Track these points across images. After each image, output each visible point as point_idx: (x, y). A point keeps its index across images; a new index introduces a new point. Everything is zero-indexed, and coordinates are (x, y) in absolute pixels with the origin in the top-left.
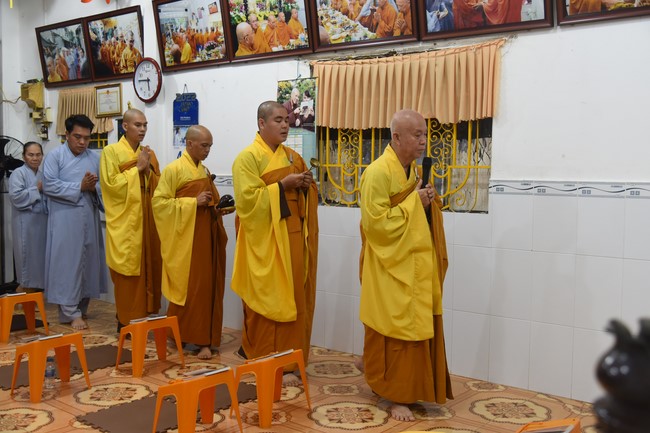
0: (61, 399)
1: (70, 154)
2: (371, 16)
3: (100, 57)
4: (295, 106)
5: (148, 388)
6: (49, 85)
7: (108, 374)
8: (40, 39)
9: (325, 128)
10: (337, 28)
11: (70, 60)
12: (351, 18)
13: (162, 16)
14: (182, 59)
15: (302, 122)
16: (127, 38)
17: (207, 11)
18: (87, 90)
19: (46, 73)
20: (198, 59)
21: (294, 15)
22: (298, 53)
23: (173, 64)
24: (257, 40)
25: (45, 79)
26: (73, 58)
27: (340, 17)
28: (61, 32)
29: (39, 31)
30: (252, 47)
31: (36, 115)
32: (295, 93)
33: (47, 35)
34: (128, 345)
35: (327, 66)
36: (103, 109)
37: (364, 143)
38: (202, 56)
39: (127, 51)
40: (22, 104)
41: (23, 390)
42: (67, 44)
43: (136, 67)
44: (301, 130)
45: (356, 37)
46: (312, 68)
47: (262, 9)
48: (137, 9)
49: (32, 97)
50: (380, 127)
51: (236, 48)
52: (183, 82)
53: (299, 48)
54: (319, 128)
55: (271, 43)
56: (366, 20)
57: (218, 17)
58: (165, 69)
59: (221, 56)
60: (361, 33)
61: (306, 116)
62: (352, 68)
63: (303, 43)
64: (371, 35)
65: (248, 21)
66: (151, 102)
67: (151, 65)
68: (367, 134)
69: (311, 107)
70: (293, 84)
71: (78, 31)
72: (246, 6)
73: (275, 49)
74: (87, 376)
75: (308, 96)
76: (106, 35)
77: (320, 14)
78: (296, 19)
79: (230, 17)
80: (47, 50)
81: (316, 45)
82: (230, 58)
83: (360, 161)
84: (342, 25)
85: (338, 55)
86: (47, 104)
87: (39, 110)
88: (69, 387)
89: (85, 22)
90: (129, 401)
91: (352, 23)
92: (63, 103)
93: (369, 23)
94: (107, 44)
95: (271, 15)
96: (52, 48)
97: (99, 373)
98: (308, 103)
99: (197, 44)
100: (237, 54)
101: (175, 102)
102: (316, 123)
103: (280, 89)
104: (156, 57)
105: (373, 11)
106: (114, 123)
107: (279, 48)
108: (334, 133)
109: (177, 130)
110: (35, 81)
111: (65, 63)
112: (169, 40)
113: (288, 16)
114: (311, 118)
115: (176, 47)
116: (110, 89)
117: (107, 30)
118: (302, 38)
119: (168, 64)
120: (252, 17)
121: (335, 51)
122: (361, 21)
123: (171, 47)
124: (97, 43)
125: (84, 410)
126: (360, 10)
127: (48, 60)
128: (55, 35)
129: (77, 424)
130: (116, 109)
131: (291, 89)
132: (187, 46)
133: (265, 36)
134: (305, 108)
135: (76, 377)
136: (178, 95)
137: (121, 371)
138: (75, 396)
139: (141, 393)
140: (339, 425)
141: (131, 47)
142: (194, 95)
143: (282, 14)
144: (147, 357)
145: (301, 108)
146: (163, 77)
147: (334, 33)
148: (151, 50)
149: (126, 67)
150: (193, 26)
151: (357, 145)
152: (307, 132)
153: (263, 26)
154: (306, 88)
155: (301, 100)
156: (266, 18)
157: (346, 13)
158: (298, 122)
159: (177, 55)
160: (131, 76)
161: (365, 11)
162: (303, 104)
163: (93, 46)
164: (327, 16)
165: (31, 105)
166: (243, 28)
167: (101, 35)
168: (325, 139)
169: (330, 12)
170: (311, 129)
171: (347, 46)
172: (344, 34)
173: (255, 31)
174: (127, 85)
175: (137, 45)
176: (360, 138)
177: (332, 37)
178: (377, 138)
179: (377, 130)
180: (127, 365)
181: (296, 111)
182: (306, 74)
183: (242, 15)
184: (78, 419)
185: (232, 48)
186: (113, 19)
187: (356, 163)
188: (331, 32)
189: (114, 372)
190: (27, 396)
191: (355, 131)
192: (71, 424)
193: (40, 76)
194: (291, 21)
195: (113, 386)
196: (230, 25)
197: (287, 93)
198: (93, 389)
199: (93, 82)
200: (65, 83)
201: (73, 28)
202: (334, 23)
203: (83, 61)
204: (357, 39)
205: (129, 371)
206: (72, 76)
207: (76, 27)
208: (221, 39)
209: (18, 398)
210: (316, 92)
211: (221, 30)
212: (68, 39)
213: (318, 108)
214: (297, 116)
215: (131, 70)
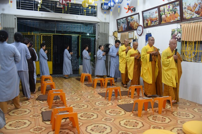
0: (115, 101)
1: (115, 48)
2: (198, 11)
3: (130, 25)
4: (176, 35)
5: (134, 101)
6: (119, 32)
8: (117, 22)
9: (184, 41)
10: (188, 15)
11: (123, 26)
12: (192, 12)
13: (144, 15)
14: (148, 25)
15: (178, 40)
16: (136, 21)
17: (155, 13)
18: (127, 33)
19: (118, 30)
20: (152, 25)
21: (177, 12)
22: (177, 22)
23: (146, 26)
24: (167, 19)
25: (118, 31)
26: (124, 26)
27: (189, 12)
28: (122, 20)
29: (117, 20)
30: (165, 21)
31: (116, 39)
32: (176, 32)
33: (119, 21)
34: (130, 91)
35: (185, 25)
36: (130, 37)
37: (194, 45)
38: (153, 24)
39: (136, 23)
40: (113, 36)
41: (107, 98)
42: (123, 23)
43: (137, 27)
45: (193, 17)
46: (181, 25)
47: (168, 11)
48: (138, 14)
49: (115, 35)
50: (199, 40)
51: (161, 22)
52: (148, 31)
53: (178, 20)
54: (182, 41)
55: (170, 20)
56: (197, 12)
57: (157, 14)
58: (144, 27)
59: (158, 24)
60: (195, 15)
61: (179, 38)
62: (192, 25)
63: (179, 19)
64: (198, 16)
65: (165, 15)
66: (140, 35)
67: (141, 27)
68: (195, 42)
69: (180, 36)
70: (175, 30)
71: (125, 20)
72: (164, 11)
73: (171, 21)
74: (121, 97)
75: (180, 33)
76: (131, 20)
77: (184, 11)
78: (177, 13)
79: (160, 14)
80: (119, 24)
81: (182, 19)
82: (160, 24)
83: (193, 50)
84: (190, 14)
85: (188, 22)
86: (118, 36)
87: (116, 38)
88: (117, 99)
89: (127, 17)
90: (129, 103)
91: (193, 13)
92: (121, 36)
93: (197, 13)
94: (131, 22)
95: (170, 12)
96: (120, 24)
97: (124, 96)
98: (179, 35)
99: (152, 21)
100: (162, 23)
101: (146, 35)
102: (181, 40)
103: (172, 31)
104: (142, 25)
105: (199, 9)
106: (132, 40)
107: (173, 21)
108: (186, 42)
109: (146, 42)
110: (116, 31)
111: (122, 27)
112: (145, 20)
113: (175, 12)
114: (180, 39)
115: (147, 22)
116: (132, 33)
117: (132, 19)
118: (179, 18)
119: (145, 26)
120: (166, 13)
121: (188, 21)
122: (195, 12)
123: (146, 22)
124: (129, 22)
125: (119, 104)
126: (195, 9)
127: (119, 27)
128: (120, 21)
129: (117, 106)
130: (133, 37)
131: (175, 31)
132: (150, 22)
133: (169, 18)
134: (179, 36)
135: (119, 97)
136: (147, 33)
137: (129, 97)
138: (118, 101)
139: (132, 102)
140: (180, 116)
141: (137, 23)
142: (151, 33)
143: (173, 12)
144: (135, 94)
145: (178, 36)
146: (144, 29)
147: (187, 16)
148: (141, 23)
149: (135, 27)
150: (151, 17)
151: (193, 45)
153: (168, 15)
154: (179, 31)
155: (177, 34)
156: (169, 13)
157: (191, 10)
159: (147, 24)
160: (136, 29)
161: (197, 9)
162: (178, 35)
163: (128, 23)
164: (186, 12)
165: (115, 37)
166: (163, 16)
167: (130, 20)
168: (183, 44)
169: (187, 11)
170: (180, 41)
171: (191, 19)
172: (190, 16)
173: (166, 17)
174: (135, 32)
175: (138, 22)
176: (193, 43)
177: (187, 17)
178: (198, 43)
179: (198, 41)
180: (130, 95)
181: (176, 37)
182: (179, 27)
183: (163, 13)
184: (117, 105)
185: (160, 21)
186: (133, 16)
187: (192, 50)
188: (187, 15)
189: (127, 97)
190: (108, 99)
191: (192, 42)
192: (116, 106)
193: (117, 30)
194: (176, 14)
195: (126, 100)
196: (160, 16)
197: (174, 32)
198: (122, 100)
199: (128, 31)
200: (122, 32)
201: (124, 19)
202: (188, 13)
203: (126, 26)
204: (194, 17)
205: (131, 97)
206: (124, 30)
207: (125, 19)
208: (158, 19)
209: (106, 99)
210: (182, 32)
211: (158, 17)
212: (123, 22)
213: (182, 36)
214: (176, 38)
215: (136, 28)
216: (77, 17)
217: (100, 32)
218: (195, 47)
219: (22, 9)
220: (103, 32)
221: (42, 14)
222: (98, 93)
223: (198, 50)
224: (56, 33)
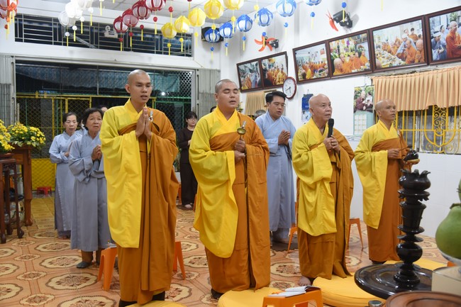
2: (403, 53)
3: (267, 77)
4: (363, 100)
6: (242, 91)
8: (238, 69)
10: (385, 60)
11: (252, 78)
12: (393, 54)
13: (297, 56)
14: (307, 77)
15: (367, 108)
16: (280, 67)
17: (319, 52)
18: (260, 93)
19: (241, 85)
20: (315, 77)
21: (363, 54)
22: (365, 73)
24: (344, 67)
26: (254, 77)
27: (387, 54)
28: (248, 65)
29: (238, 65)
30: (341, 70)
32: (363, 93)
33: (242, 67)
35: (380, 79)
38: (317, 75)
39: (280, 74)
42: (251, 71)
43: (284, 81)
45: (395, 64)
46: (372, 80)
47: (347, 51)
48: (285, 53)
50: (407, 110)
51: (333, 71)
52: (306, 89)
53: (366, 70)
55: (351, 68)
56: (400, 55)
57: (325, 56)
58: (298, 82)
59: (326, 75)
60: (398, 62)
61: (369, 105)
62: (392, 80)
63: (368, 68)
64: (403, 63)
65: (340, 57)
67: (291, 80)
68: (400, 113)
69: (371, 100)
70: (362, 88)
71: (256, 65)
72: (339, 50)
73: (353, 71)
75: (370, 94)
76: (270, 66)
77: (376, 52)
78: (364, 56)
79: (331, 56)
80: (242, 74)
81: (374, 69)
82: (331, 75)
84: (388, 58)
85: (386, 73)
89: (260, 60)
91: (393, 57)
92: (249, 101)
93: (402, 57)
94: (270, 71)
95: (351, 54)
96: (244, 73)
98: (370, 98)
99: (314, 70)
100: (334, 74)
101: (303, 98)
103: (355, 91)
104: (294, 76)
105: (404, 50)
107: (356, 71)
109: (304, 112)
111: (250, 80)
112: (300, 68)
113: (360, 54)
114: (371, 106)
115: (304, 71)
117: (271, 63)
118: (367, 65)
119: (300, 80)
120: (342, 55)
121: (384, 71)
122: (397, 56)
123: (301, 71)
124: (265, 70)
126: (397, 50)
127: (242, 79)
128: (246, 67)
131: (361, 91)
132: (309, 70)
133: (348, 65)
134: (368, 101)
136: (304, 95)
141: (282, 72)
142: (311, 95)
143: (357, 54)
145: (366, 101)
146: (297, 86)
147: (383, 62)
148: (291, 73)
149: (279, 82)
150: (312, 61)
152: (369, 113)
153: (347, 59)
155: (366, 97)
156: (349, 56)
157: (390, 52)
158: (364, 108)
159: (304, 75)
161: (400, 50)
162: (367, 99)
163: (263, 72)
164: (380, 54)
166: (337, 61)
167: (267, 66)
169: (382, 52)
170: (371, 111)
171: (391, 68)
172: (389, 63)
173: (343, 62)
175: (285, 71)
177: (383, 64)
178: (405, 115)
179: (405, 111)
181: (364, 102)
182: (369, 83)
183: (337, 55)
185: (332, 71)
186: (273, 58)
188: (382, 61)
194: (361, 57)
196: (330, 60)
199: (263, 89)
200: (250, 90)
201: (254, 63)
202: (384, 57)
203: (259, 79)
204: (396, 65)
206: (253, 86)
207: (256, 62)
208: (326, 66)
210: (374, 92)
211: (326, 62)
212: (251, 68)
214: (364, 105)
215: (281, 83)
216: (150, 58)
217: (201, 91)
218: (400, 123)
219: (26, 41)
220: (208, 91)
221: (72, 52)
223: (405, 128)
224: (100, 93)
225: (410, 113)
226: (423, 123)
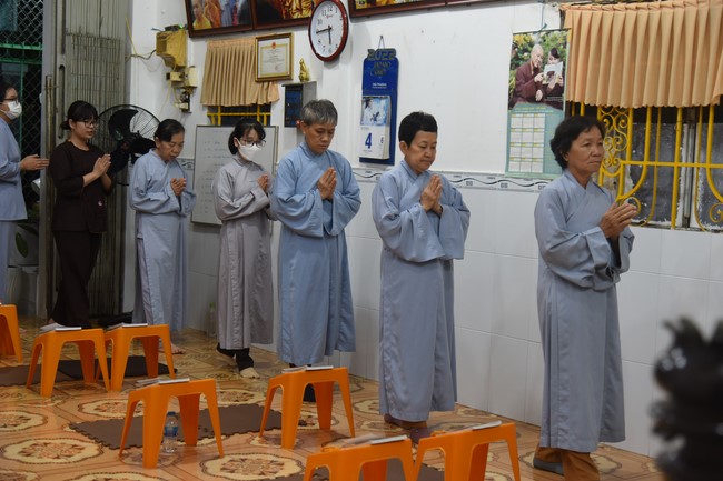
0: (181, 466)
4: (537, 71)
5: (299, 463)
6: (195, 34)
7: (248, 441)
9: (578, 105)
15: (546, 95)
18: (246, 42)
19: (190, 17)
23: (366, 7)
25: (189, 27)
31: (175, 76)
34: (277, 405)
35: (586, 12)
36: (267, 69)
37: (634, 128)
40: (157, 59)
41: (134, 451)
43: (313, 9)
44: (544, 107)
46: (563, 14)
49: (170, 51)
50: (659, 104)
52: (376, 33)
54: (570, 104)
61: (552, 86)
62: (620, 16)
66: (331, 60)
67: (334, 7)
68: (640, 114)
69: (559, 73)
70: (534, 38)
74: (219, 442)
75: (556, 56)
83: (628, 155)
86: (191, 61)
87: (179, 69)
88: (195, 453)
90: (272, 477)
92: (213, 62)
97: (236, 439)
98: (555, 66)
101: (366, 61)
102: (565, 98)
103: (515, 46)
106: (281, 90)
108: (591, 112)
109: (367, 102)
110: (175, 28)
111: (217, 3)
114: (559, 90)
116: (277, 41)
119: (358, 6)
130: (283, 71)
131: (531, 45)
134: (551, 74)
135: (206, 441)
136: (370, 51)
137: (266, 439)
138: (202, 465)
139: (291, 468)
142: (392, 52)
144: (303, 423)
145: (545, 73)
146: (351, 25)
149: (300, 10)
151: (625, 131)
152: (551, 110)
154: (553, 45)
155: (545, 62)
158: (539, 94)
160: (305, 23)
162: (548, 68)
165: (169, 61)
170: (558, 105)
174: (300, 36)
176: (630, 120)
178: (654, 121)
179: (654, 109)
180: (275, 432)
181: (538, 78)
182: (554, 22)
187: (623, 158)
189: (256, 440)
190: (139, 458)
191: (623, 109)
193: (182, 21)
195: (254, 457)
197: (526, 50)
198: (226, 459)
199: (254, 30)
203: (243, 1)
205: (278, 441)
206: (226, 21)
209: (127, 460)
210: (567, 50)
213: (570, 74)
214: (538, 85)
215: (306, 13)
217: (72, 27)
218: (638, 142)
220: (93, 30)
222: (72, 426)
223: (652, 158)
225: (667, 115)
226: (703, 145)
